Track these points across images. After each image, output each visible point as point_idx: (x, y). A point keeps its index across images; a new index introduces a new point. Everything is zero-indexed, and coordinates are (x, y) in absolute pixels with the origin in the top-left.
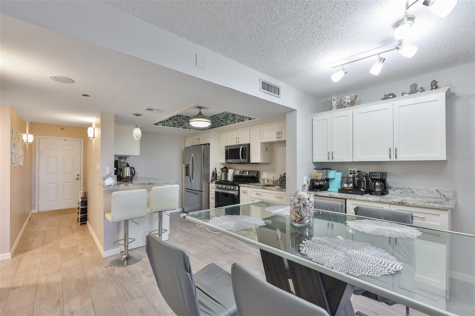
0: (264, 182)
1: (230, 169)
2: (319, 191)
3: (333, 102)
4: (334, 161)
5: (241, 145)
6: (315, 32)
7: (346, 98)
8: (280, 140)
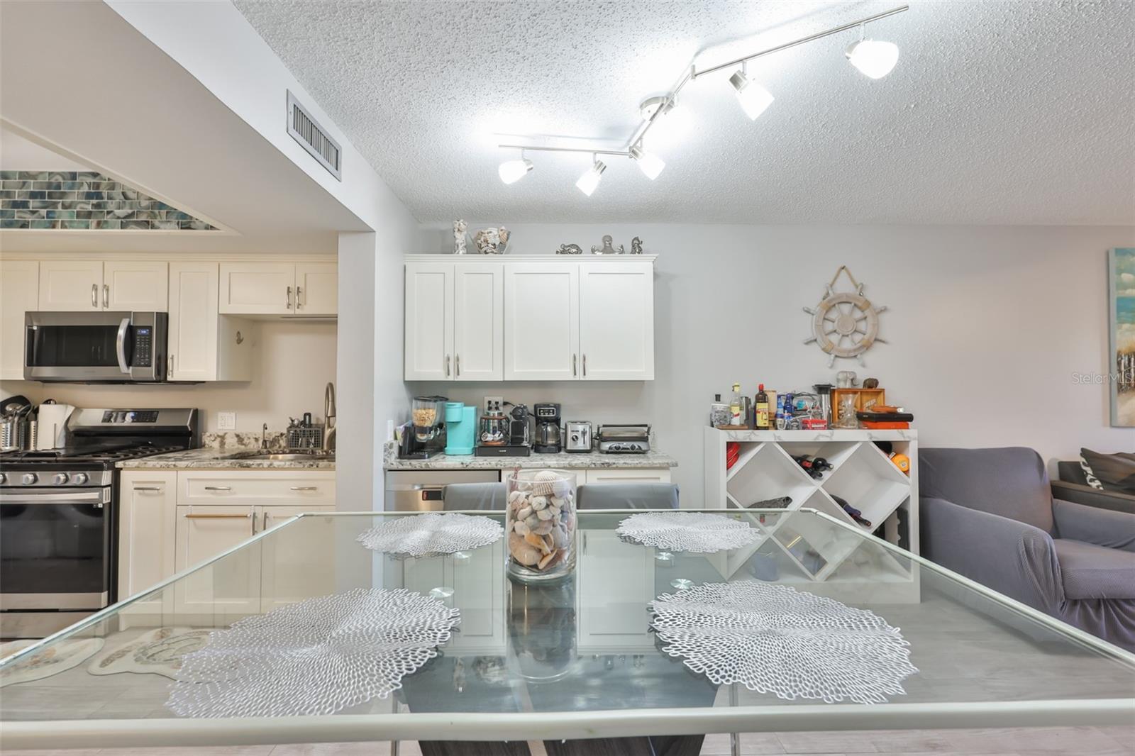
0: (222, 444)
1: (48, 402)
2: (427, 456)
3: (457, 234)
4: (460, 378)
5: (126, 314)
6: (517, 24)
7: (491, 232)
8: (297, 313)
